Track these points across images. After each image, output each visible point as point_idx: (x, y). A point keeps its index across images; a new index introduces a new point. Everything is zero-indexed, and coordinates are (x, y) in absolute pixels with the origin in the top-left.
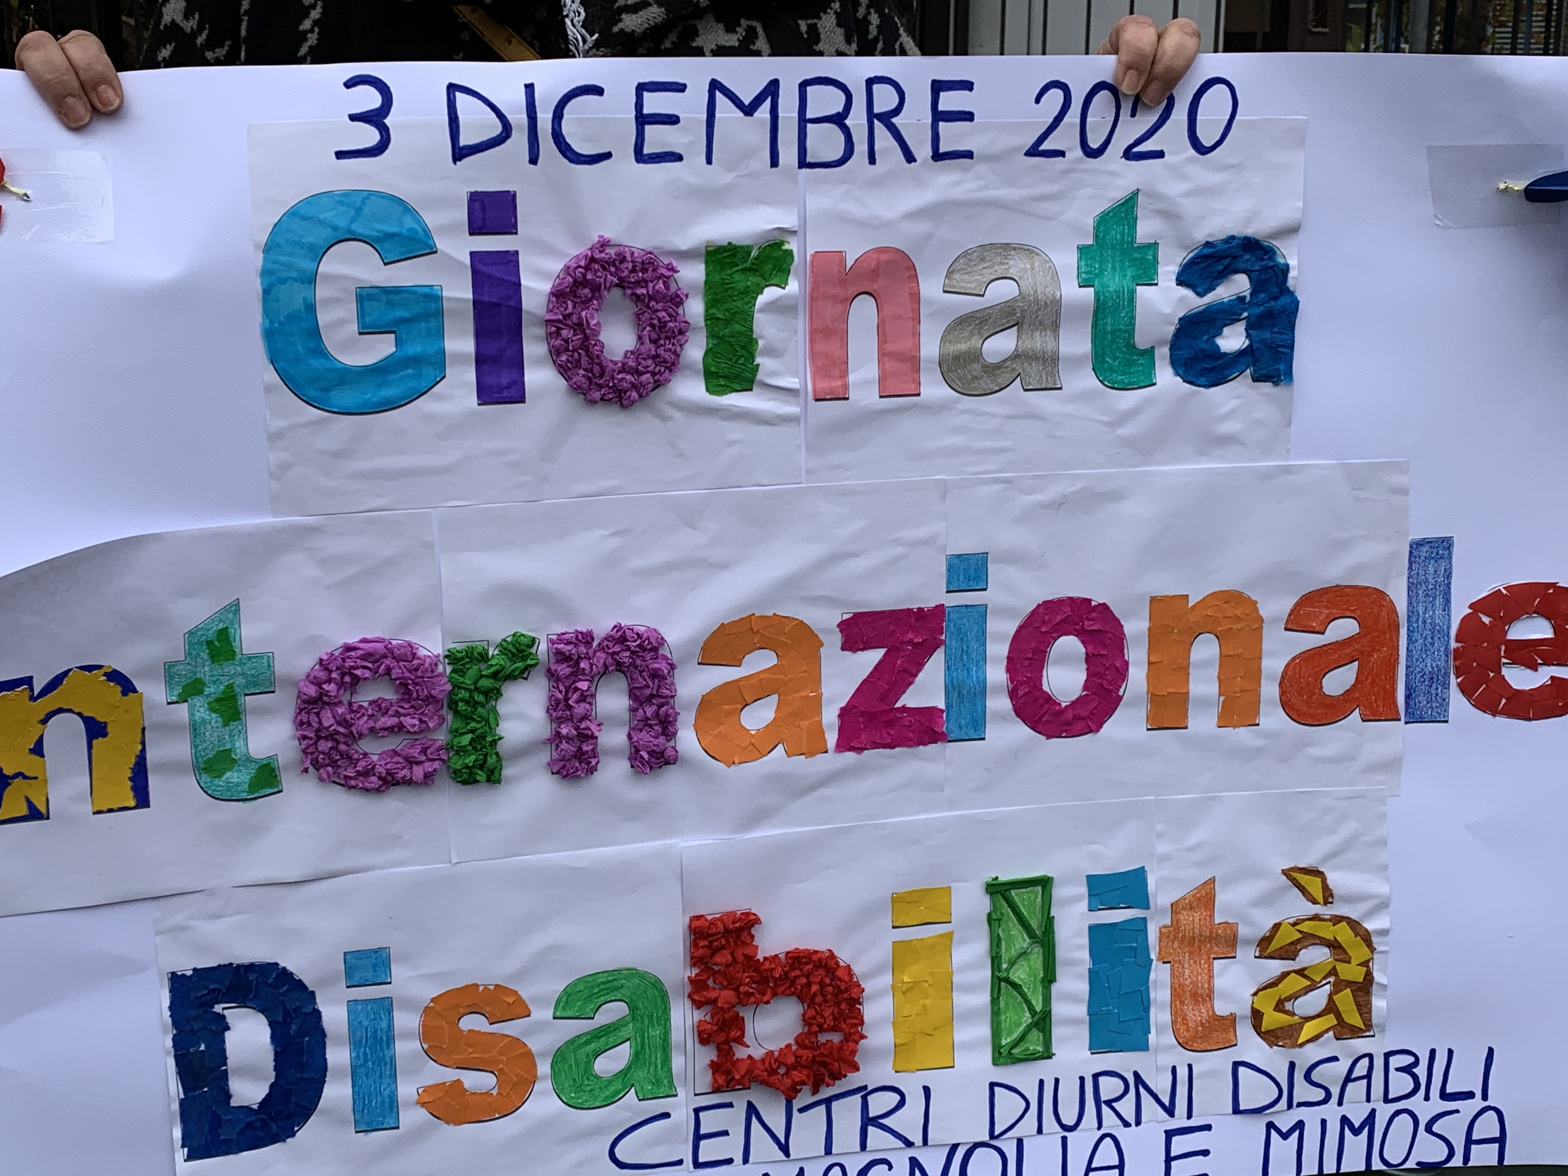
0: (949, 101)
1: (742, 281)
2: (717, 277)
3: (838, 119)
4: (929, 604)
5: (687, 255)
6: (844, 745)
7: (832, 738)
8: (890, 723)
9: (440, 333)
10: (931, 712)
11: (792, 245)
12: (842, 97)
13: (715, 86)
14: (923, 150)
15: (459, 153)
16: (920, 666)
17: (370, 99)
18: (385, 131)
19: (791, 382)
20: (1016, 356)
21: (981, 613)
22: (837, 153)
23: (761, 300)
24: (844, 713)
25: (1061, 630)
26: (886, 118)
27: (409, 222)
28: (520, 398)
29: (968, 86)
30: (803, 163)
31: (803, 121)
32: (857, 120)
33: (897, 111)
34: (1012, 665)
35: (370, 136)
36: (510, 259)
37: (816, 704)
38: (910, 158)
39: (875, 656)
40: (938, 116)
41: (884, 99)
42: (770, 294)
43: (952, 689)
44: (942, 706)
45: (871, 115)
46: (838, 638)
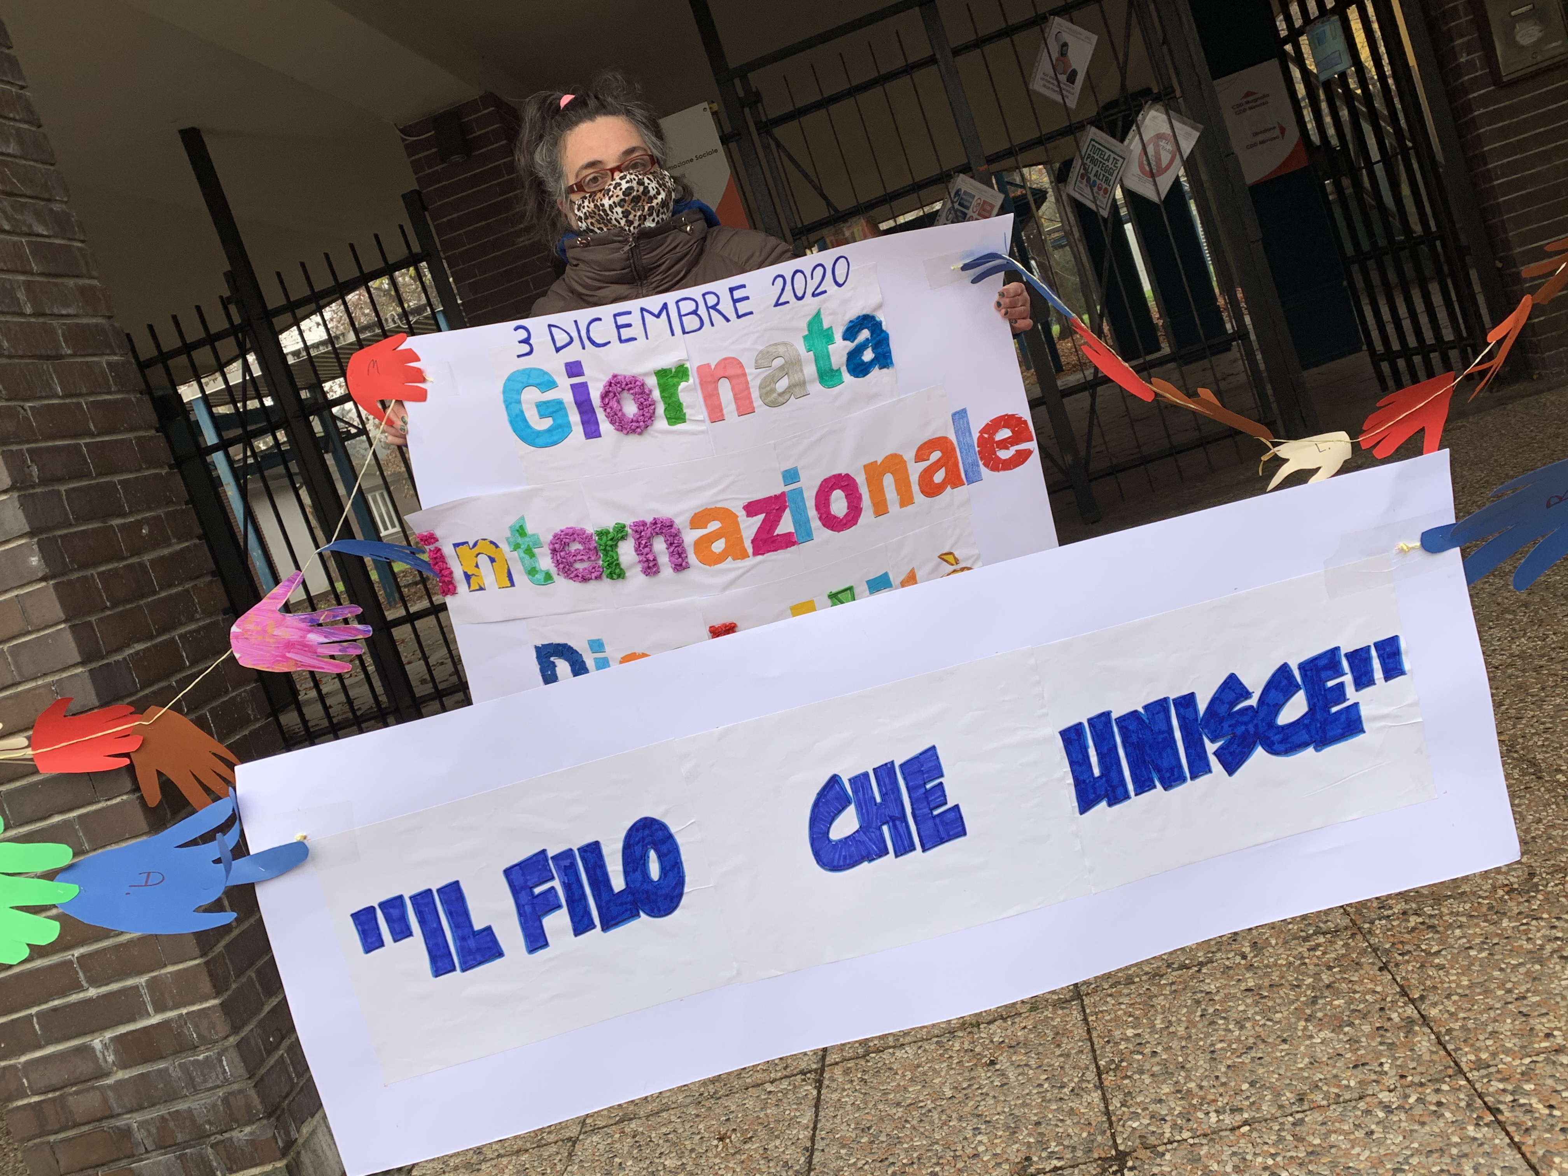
0: (737, 294)
1: (672, 381)
2: (662, 381)
3: (695, 312)
4: (778, 492)
5: (647, 374)
6: (756, 553)
7: (750, 550)
8: (773, 542)
9: (567, 415)
10: (790, 534)
11: (687, 365)
12: (694, 304)
13: (642, 310)
14: (731, 315)
15: (558, 350)
16: (780, 517)
17: (523, 334)
18: (530, 345)
19: (700, 417)
20: (789, 387)
21: (800, 491)
22: (698, 325)
23: (680, 387)
24: (753, 541)
25: (833, 489)
26: (714, 307)
27: (546, 377)
28: (599, 436)
29: (744, 286)
30: (684, 332)
31: (680, 316)
32: (702, 311)
33: (718, 304)
34: (818, 508)
35: (526, 348)
36: (584, 385)
37: (741, 540)
38: (728, 320)
39: (761, 517)
40: (735, 301)
41: (712, 301)
42: (683, 385)
43: (796, 523)
44: (792, 529)
45: (708, 308)
46: (744, 513)
